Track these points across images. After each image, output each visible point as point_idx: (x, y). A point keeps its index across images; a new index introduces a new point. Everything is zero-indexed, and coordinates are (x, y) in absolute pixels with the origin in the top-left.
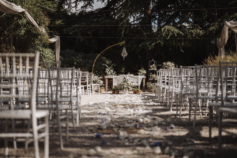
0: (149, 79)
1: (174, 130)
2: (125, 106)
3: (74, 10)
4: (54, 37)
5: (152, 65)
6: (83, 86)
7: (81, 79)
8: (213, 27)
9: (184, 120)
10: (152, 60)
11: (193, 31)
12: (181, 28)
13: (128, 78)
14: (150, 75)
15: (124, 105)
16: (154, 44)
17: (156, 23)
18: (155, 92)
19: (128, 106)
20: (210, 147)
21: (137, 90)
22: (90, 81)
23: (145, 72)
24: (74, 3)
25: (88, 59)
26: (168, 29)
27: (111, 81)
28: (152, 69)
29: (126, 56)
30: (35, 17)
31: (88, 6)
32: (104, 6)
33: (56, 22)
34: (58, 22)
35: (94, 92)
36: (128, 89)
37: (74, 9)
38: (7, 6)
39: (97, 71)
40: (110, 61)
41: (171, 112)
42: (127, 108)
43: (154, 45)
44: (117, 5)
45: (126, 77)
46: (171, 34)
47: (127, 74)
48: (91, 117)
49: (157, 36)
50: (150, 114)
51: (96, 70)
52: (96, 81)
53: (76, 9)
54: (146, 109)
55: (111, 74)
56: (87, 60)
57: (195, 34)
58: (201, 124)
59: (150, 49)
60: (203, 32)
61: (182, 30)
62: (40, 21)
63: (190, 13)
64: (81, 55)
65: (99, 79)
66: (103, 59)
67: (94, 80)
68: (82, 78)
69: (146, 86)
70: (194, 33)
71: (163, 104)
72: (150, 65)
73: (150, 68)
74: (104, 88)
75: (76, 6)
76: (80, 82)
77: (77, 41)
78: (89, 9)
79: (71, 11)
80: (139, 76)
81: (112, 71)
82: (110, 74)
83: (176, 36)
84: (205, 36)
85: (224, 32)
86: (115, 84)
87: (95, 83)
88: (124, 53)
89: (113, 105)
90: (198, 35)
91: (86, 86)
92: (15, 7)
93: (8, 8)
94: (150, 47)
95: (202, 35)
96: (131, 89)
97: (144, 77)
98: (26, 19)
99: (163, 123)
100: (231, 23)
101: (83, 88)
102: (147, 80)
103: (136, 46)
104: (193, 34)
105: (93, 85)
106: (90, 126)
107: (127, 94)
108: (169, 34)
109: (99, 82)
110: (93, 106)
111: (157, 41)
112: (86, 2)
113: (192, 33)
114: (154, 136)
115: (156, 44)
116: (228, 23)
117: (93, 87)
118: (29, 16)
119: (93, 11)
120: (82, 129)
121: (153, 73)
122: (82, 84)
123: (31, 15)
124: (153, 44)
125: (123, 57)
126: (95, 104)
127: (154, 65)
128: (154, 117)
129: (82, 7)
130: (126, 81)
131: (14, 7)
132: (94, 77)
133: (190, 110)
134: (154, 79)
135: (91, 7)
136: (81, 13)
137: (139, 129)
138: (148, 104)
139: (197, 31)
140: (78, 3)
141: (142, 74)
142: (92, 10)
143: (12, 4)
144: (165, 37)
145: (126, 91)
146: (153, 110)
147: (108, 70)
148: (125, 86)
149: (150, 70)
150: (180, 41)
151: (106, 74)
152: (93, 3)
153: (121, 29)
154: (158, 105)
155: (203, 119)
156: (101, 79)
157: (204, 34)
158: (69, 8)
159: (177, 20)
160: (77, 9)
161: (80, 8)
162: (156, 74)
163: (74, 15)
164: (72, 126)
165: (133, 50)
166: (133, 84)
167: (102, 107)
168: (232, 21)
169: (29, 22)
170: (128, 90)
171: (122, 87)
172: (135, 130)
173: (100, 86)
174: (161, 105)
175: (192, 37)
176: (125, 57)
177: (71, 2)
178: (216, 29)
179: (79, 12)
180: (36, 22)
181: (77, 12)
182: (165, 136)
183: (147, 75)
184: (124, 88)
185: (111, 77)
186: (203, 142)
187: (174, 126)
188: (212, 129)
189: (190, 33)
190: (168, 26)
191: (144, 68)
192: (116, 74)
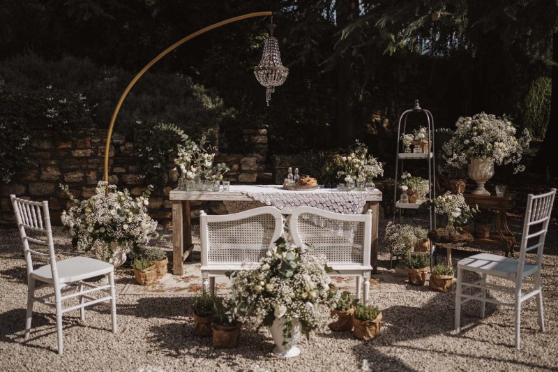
5: (414, 132)
10: (413, 106)
14: (402, 181)
23: (377, 169)
28: (417, 154)
29: (281, 83)
40: (217, 99)
55: (203, 178)
64: (114, 78)
66: (193, 90)
72: (404, 130)
73: (403, 149)
81: (208, 161)
82: (197, 176)
88: (272, 71)
97: (374, 194)
103: (313, 46)
127: (422, 133)
141: (362, 178)
147: (188, 158)
148: (281, 312)
149: (402, 156)
165: (303, 59)
176: (277, 88)
191: (368, 145)
192: (226, 177)
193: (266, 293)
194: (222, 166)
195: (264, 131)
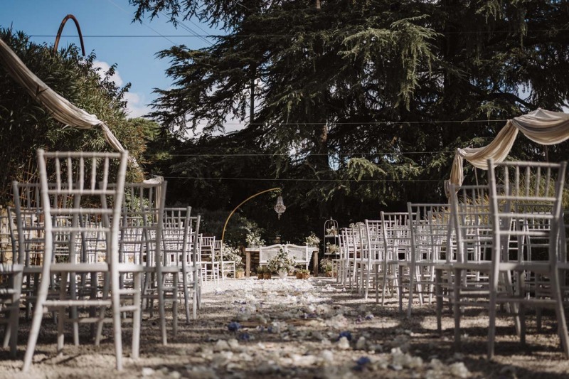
0: (326, 254)
1: (373, 321)
2: (282, 293)
3: (189, 134)
4: (154, 177)
5: (330, 228)
6: (206, 263)
7: (201, 250)
8: (437, 162)
9: (390, 309)
10: (329, 219)
11: (401, 168)
12: (381, 163)
13: (286, 250)
14: (326, 245)
15: (280, 292)
16: (333, 190)
17: (335, 158)
18: (335, 275)
19: (286, 293)
20: (439, 340)
21: (304, 273)
22: (217, 256)
23: (317, 240)
24: (190, 120)
25: (215, 221)
26: (357, 164)
27: (256, 258)
28: (331, 235)
29: (283, 211)
30: (120, 137)
31: (216, 127)
32: (244, 128)
33: (158, 155)
34: (162, 156)
35: (224, 277)
36: (288, 269)
37: (190, 131)
38: (73, 113)
39: (230, 241)
41: (367, 300)
42: (286, 296)
43: (333, 193)
44: (267, 124)
45: (283, 248)
46: (363, 172)
47: (285, 244)
48: (220, 306)
49: (338, 178)
50: (329, 303)
51: (228, 238)
52: (228, 256)
53: (193, 131)
54: (320, 297)
55: (256, 244)
56: (213, 221)
57: (405, 174)
58: (421, 314)
59: (327, 199)
60: (419, 169)
61: (383, 166)
62: (129, 143)
63: (395, 138)
65: (235, 254)
66: (241, 220)
67: (226, 255)
68: (203, 248)
69: (320, 265)
70: (404, 172)
71: (352, 290)
72: (327, 227)
73: (327, 234)
74: (243, 269)
75: (194, 127)
76: (199, 255)
77: (196, 186)
78: (216, 133)
79: (186, 135)
80: (307, 247)
81: (258, 239)
82: (254, 243)
83: (372, 175)
84: (423, 176)
85: (457, 167)
86: (263, 261)
87: (227, 260)
88: (280, 208)
89: (260, 292)
90: (411, 174)
91: (210, 263)
92: (85, 116)
93: (73, 117)
94: (327, 195)
95: (418, 174)
96: (293, 269)
97: (316, 249)
98: (104, 138)
99: (352, 313)
100: (467, 151)
101: (206, 266)
102: (322, 255)
103: (300, 196)
104: (402, 173)
105: (223, 263)
106: (218, 318)
107: (285, 279)
108: (359, 172)
109: (235, 258)
110: (224, 294)
111: (338, 185)
112: (212, 120)
113: (400, 173)
114: (336, 327)
115: (336, 191)
116: (462, 152)
117: (223, 267)
118: (110, 134)
119: (225, 135)
120: (202, 322)
121: (332, 243)
122: (203, 258)
123: (113, 132)
124: (331, 191)
125: (278, 214)
126: (226, 291)
127: (333, 228)
128: (334, 306)
129: (205, 129)
130: (283, 255)
131: (83, 116)
132: (226, 250)
133: (401, 297)
134: (334, 252)
135: (221, 129)
136: (203, 139)
137: (308, 320)
138: (324, 290)
139: (409, 168)
140: (197, 121)
141: (312, 243)
142: (222, 134)
143: (82, 110)
144: (352, 178)
145: (284, 273)
146: (334, 297)
147: (251, 238)
148: (282, 265)
149: (326, 236)
150: (380, 186)
151: (246, 245)
152: (224, 122)
153: (275, 165)
154: (343, 292)
155: (426, 307)
156: (238, 254)
157: (422, 173)
158: (181, 129)
159: (374, 151)
160: (196, 132)
161: (201, 131)
162: (338, 244)
163: (189, 142)
164: (185, 318)
165: (296, 203)
166: (297, 261)
167: (239, 295)
168: (468, 148)
169: (109, 145)
170: (288, 272)
171: (276, 266)
172: (301, 322)
173: (237, 268)
174: (348, 292)
175: (400, 178)
176: (282, 213)
177: (185, 120)
178: (442, 164)
179: (198, 137)
180: (123, 146)
181: (196, 137)
182: (355, 329)
183: (322, 247)
184: (279, 268)
185: (257, 250)
186: (427, 334)
187: (372, 316)
188: (442, 319)
189: (397, 171)
190: (358, 159)
191: (316, 233)
192: (265, 244)
193: (278, 261)
194: (263, 240)
195: (278, 238)
